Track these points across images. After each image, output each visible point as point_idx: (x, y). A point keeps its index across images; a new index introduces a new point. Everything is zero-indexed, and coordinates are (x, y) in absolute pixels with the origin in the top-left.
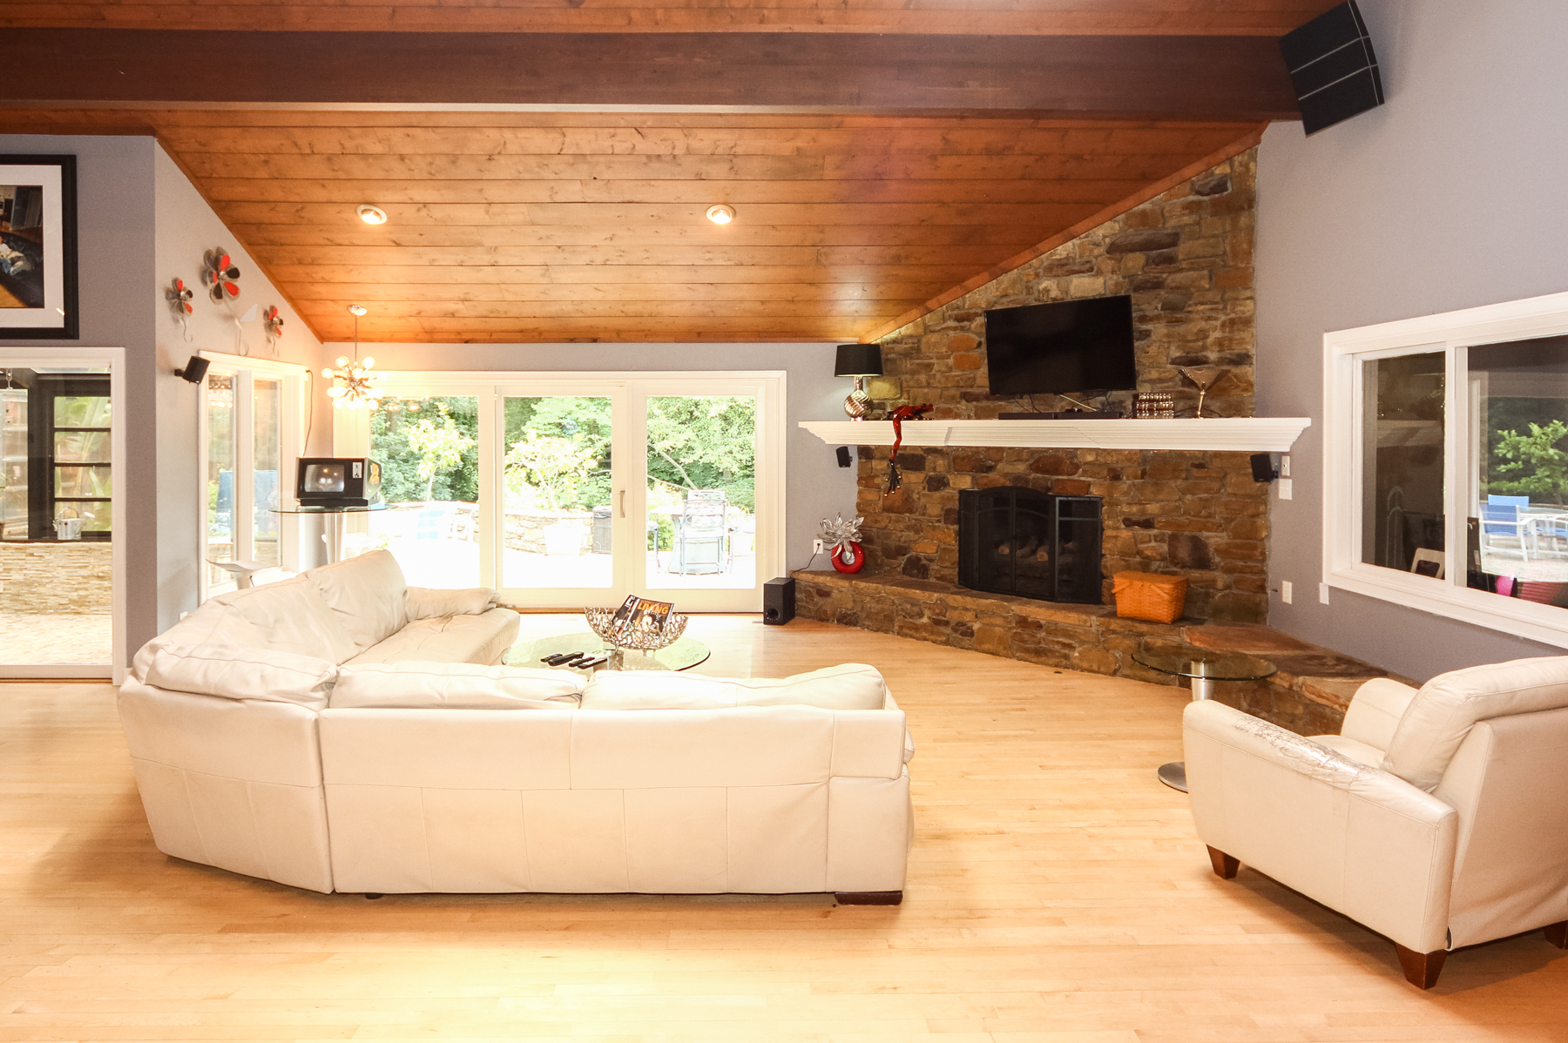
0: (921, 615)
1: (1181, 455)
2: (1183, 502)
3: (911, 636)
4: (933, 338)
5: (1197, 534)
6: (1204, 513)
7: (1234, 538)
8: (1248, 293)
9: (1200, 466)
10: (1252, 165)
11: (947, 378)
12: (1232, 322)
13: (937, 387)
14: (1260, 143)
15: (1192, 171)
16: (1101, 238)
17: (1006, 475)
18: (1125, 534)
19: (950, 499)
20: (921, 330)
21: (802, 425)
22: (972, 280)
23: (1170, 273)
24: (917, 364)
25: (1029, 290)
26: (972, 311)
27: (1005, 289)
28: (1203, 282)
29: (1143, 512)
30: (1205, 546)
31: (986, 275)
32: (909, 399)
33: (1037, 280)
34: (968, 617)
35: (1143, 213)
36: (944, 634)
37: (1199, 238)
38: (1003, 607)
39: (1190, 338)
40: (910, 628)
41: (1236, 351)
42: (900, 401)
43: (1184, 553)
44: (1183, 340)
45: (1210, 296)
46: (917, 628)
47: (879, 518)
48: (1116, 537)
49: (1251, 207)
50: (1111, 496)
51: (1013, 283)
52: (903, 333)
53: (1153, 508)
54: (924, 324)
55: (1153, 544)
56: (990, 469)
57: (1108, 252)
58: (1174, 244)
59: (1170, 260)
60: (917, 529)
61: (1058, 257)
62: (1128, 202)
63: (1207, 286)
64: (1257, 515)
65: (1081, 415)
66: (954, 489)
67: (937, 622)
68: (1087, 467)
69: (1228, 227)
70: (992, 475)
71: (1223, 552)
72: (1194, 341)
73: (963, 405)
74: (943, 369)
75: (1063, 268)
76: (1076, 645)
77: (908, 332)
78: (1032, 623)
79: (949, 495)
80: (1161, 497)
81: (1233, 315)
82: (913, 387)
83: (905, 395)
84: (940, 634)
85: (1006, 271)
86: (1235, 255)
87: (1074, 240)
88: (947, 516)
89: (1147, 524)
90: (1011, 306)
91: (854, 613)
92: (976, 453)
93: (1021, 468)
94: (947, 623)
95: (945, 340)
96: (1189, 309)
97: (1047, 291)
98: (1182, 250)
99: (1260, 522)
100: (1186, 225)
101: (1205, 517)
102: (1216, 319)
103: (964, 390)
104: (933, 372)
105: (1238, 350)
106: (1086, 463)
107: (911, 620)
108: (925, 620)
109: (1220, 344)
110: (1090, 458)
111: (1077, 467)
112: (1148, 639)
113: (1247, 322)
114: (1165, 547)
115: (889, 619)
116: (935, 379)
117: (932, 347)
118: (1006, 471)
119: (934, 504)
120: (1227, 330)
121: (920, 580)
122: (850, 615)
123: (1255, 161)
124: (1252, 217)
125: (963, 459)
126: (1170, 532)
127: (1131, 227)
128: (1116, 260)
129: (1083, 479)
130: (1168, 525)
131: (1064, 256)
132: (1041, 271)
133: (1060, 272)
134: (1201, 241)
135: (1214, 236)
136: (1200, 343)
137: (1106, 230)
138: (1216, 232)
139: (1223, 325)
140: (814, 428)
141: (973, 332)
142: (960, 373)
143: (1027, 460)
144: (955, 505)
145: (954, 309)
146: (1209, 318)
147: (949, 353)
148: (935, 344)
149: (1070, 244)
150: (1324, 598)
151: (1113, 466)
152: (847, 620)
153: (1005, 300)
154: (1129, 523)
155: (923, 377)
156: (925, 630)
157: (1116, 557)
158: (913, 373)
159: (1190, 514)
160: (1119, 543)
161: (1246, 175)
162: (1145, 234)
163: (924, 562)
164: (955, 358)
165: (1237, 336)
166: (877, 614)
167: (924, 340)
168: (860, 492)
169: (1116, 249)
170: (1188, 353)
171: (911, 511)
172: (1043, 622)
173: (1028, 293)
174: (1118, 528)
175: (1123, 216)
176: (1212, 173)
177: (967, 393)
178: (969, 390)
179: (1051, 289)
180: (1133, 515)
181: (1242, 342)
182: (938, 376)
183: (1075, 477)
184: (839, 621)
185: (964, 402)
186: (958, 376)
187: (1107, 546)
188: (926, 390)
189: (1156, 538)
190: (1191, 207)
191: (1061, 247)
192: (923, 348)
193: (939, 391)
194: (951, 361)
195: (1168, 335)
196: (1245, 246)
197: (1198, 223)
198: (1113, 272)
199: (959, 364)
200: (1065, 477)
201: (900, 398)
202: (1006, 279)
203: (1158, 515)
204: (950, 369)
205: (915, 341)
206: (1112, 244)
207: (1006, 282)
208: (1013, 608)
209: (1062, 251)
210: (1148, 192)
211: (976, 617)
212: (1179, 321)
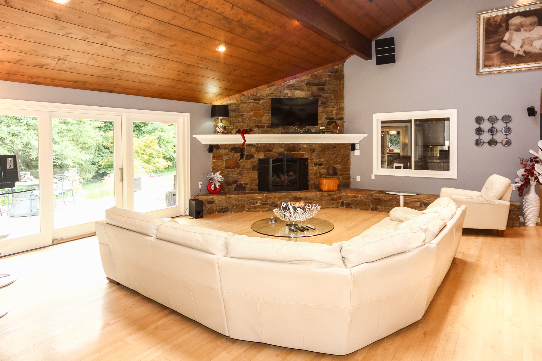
0: (257, 203)
1: (329, 144)
2: (330, 158)
3: (253, 211)
4: (245, 105)
5: (334, 166)
6: (335, 160)
7: (343, 166)
8: (342, 101)
9: (335, 147)
10: (343, 67)
11: (251, 120)
12: (339, 109)
13: (246, 123)
14: (345, 62)
15: (329, 66)
16: (303, 80)
17: (276, 153)
18: (315, 168)
19: (255, 162)
20: (239, 102)
21: (194, 136)
22: (261, 87)
23: (323, 93)
24: (238, 114)
25: (281, 92)
26: (261, 97)
27: (273, 91)
28: (332, 97)
29: (320, 161)
30: (336, 169)
31: (266, 86)
32: (234, 127)
33: (284, 90)
34: (276, 200)
35: (316, 75)
36: (267, 208)
37: (330, 85)
38: (290, 194)
39: (329, 112)
40: (253, 208)
41: (340, 117)
42: (230, 127)
43: (331, 171)
44: (327, 113)
45: (333, 101)
46: (255, 208)
47: (224, 171)
48: (312, 169)
49: (343, 79)
50: (311, 157)
51: (276, 90)
52: (231, 102)
53: (322, 160)
54: (241, 100)
55: (322, 170)
56: (271, 151)
57: (306, 85)
58: (324, 85)
59: (323, 90)
60: (240, 174)
61: (290, 83)
62: (312, 71)
63: (334, 98)
64: (348, 160)
65: (299, 133)
66: (256, 158)
67: (264, 204)
68: (303, 149)
69: (338, 83)
70: (272, 153)
71: (340, 170)
72: (330, 113)
73: (256, 129)
74: (249, 116)
75: (292, 87)
76: (312, 202)
77: (234, 102)
78: (299, 198)
79: (254, 160)
80: (325, 156)
81: (339, 107)
82: (235, 123)
83: (232, 125)
84: (265, 208)
85: (273, 85)
86: (340, 91)
87: (295, 79)
88: (253, 168)
89: (321, 164)
90: (275, 97)
91: (227, 207)
92: (265, 145)
93: (282, 150)
94: (267, 204)
95: (249, 107)
96: (329, 104)
97: (287, 94)
98: (327, 87)
99: (349, 161)
100: (328, 81)
101: (336, 161)
102: (335, 107)
103: (257, 124)
104: (244, 117)
105: (340, 116)
106: (304, 148)
107: (253, 205)
108: (258, 204)
109: (336, 114)
110: (305, 146)
111: (300, 149)
112: (333, 196)
113: (343, 109)
114: (325, 171)
115: (243, 206)
116: (245, 120)
117: (244, 109)
118: (277, 151)
119: (247, 164)
120: (338, 111)
121: (243, 192)
122: (224, 209)
123: (344, 67)
124: (343, 81)
125: (261, 148)
126: (327, 166)
127: (312, 78)
128: (308, 87)
129: (302, 152)
130: (327, 164)
131: (292, 83)
132: (285, 87)
133: (292, 88)
134: (331, 86)
135: (334, 85)
136: (331, 114)
137: (305, 77)
138: (335, 84)
139: (337, 109)
140: (199, 137)
141: (260, 104)
142: (256, 118)
143: (283, 148)
144: (256, 164)
145: (253, 96)
146: (333, 107)
147: (250, 111)
148: (245, 108)
149: (294, 80)
150: (373, 177)
151: (311, 148)
152: (223, 211)
153: (272, 95)
154: (316, 165)
155: (240, 119)
156: (259, 208)
157: (312, 175)
158: (235, 117)
159: (332, 161)
160: (314, 171)
161: (342, 70)
162: (317, 82)
163: (244, 185)
164: (254, 113)
165: (341, 112)
166: (238, 206)
167: (240, 106)
168: (213, 162)
169: (308, 84)
170: (328, 116)
171: (238, 167)
172: (302, 197)
173: (281, 94)
174: (312, 167)
175: (310, 74)
176: (334, 68)
177: (258, 125)
178: (259, 124)
179: (289, 93)
180: (317, 162)
181: (342, 114)
182: (247, 119)
183: (299, 152)
184: (219, 212)
185: (257, 128)
186: (255, 119)
187: (310, 172)
188: (241, 124)
189: (323, 168)
190: (330, 76)
191: (291, 81)
192: (241, 109)
193: (247, 124)
194: (252, 114)
195: (323, 111)
196: (342, 89)
197: (330, 81)
198: (307, 91)
199: (255, 115)
200: (296, 152)
201: (230, 126)
202: (273, 88)
203: (324, 162)
204: (251, 117)
205: (237, 106)
206: (308, 82)
207: (273, 89)
208: (293, 194)
209: (292, 82)
210: (318, 69)
211: (279, 199)
212: (326, 107)
